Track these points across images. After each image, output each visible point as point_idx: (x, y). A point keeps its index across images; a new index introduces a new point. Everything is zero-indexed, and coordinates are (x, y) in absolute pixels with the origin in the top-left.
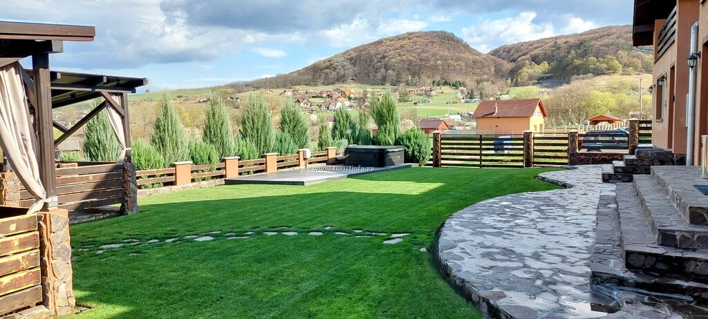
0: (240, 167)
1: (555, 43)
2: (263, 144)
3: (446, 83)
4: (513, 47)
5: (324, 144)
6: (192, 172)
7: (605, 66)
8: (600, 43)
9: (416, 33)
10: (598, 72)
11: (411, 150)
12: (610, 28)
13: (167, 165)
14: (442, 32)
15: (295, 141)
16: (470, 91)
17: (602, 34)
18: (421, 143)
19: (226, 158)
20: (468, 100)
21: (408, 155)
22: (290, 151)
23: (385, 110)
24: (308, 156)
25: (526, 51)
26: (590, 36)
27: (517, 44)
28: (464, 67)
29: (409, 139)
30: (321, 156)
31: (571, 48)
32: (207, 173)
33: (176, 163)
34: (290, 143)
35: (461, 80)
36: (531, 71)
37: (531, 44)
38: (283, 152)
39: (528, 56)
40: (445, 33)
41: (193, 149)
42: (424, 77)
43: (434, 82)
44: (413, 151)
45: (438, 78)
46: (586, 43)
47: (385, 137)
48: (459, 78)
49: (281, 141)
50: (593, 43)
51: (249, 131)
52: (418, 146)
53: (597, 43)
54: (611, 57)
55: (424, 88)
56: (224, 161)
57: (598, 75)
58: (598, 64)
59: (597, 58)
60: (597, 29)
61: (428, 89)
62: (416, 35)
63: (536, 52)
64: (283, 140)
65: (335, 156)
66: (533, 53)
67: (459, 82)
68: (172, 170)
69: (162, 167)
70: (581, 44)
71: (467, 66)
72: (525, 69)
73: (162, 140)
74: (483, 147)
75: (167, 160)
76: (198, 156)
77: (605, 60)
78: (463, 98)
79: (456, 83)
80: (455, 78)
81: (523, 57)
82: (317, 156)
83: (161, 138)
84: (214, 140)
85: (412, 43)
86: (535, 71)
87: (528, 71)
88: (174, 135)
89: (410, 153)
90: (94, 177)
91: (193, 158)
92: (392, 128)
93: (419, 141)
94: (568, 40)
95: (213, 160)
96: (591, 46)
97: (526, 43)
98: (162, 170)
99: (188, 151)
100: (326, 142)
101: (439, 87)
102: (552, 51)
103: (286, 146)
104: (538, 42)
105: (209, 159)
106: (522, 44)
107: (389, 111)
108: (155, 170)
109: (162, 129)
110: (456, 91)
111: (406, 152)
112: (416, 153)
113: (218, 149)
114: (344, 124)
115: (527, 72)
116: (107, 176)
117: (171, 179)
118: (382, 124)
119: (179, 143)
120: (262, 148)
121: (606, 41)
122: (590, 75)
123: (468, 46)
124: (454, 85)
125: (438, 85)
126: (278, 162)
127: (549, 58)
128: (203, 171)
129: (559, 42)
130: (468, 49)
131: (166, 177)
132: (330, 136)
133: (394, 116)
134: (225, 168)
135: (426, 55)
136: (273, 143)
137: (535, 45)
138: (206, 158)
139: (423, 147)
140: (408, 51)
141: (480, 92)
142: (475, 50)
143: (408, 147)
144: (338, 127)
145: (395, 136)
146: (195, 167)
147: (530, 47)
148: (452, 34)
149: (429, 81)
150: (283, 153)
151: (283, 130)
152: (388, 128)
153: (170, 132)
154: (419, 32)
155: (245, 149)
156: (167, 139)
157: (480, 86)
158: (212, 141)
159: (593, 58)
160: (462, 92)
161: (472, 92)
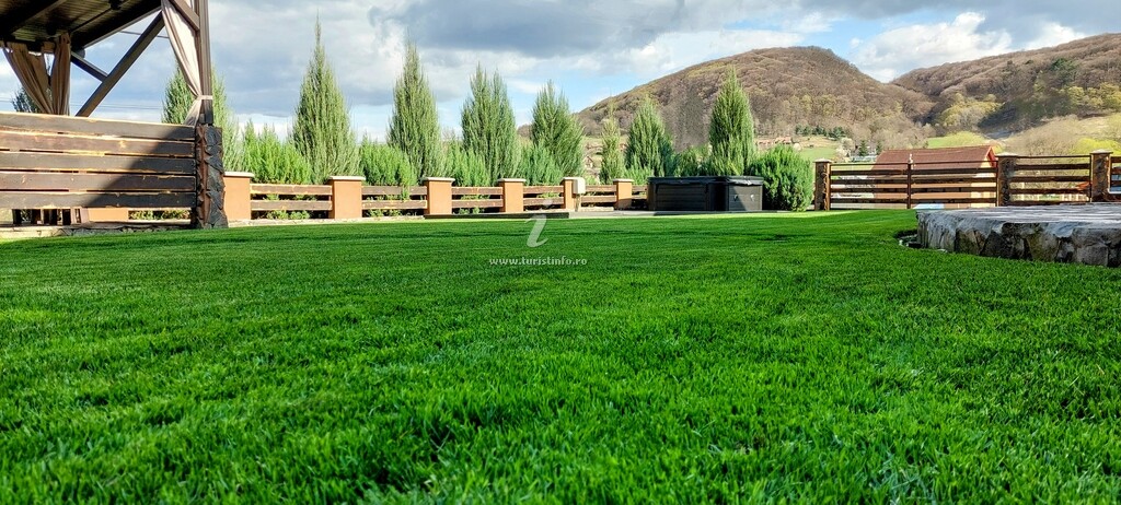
0: (454, 197)
1: (1010, 63)
2: (497, 162)
3: (817, 131)
4: (935, 71)
5: (610, 173)
6: (364, 197)
7: (1099, 101)
8: (1090, 63)
9: (767, 50)
10: (1085, 113)
11: (775, 185)
12: (1108, 37)
13: (318, 179)
14: (812, 48)
15: (557, 162)
16: (859, 144)
17: (1093, 47)
18: (795, 174)
19: (430, 178)
20: (857, 158)
21: (770, 195)
22: (547, 178)
23: (725, 115)
24: (581, 189)
25: (957, 78)
26: (1072, 51)
27: (941, 67)
28: (848, 104)
29: (772, 165)
30: (606, 194)
31: (1038, 72)
32: (392, 202)
33: (335, 178)
34: (548, 164)
35: (844, 126)
36: (966, 111)
37: (966, 66)
38: (535, 178)
39: (961, 85)
40: (818, 49)
41: (367, 156)
42: (780, 122)
43: (797, 130)
44: (779, 189)
45: (804, 124)
46: (1065, 64)
47: (725, 163)
48: (838, 124)
49: (532, 159)
50: (1076, 63)
51: (475, 137)
52: (790, 178)
53: (1086, 63)
54: (1110, 86)
55: (781, 139)
56: (425, 183)
57: (1087, 116)
58: (1087, 98)
59: (1085, 88)
60: (1085, 39)
61: (788, 139)
62: (768, 53)
63: (976, 78)
64: (536, 157)
65: (631, 197)
66: (970, 80)
67: (840, 129)
68: (326, 190)
69: (306, 181)
70: (1055, 64)
71: (854, 103)
72: (955, 107)
73: (309, 135)
74: (914, 186)
75: (317, 170)
76: (376, 169)
77: (1100, 91)
78: (848, 156)
79: (835, 130)
80: (832, 123)
81: (954, 87)
82: (599, 194)
83: (308, 131)
84: (408, 143)
85: (762, 66)
86: (973, 111)
87: (962, 110)
88: (331, 126)
89: (774, 191)
90: (130, 145)
91: (366, 173)
92: (739, 146)
93: (792, 170)
94: (1032, 58)
95: (405, 180)
96: (1073, 68)
97: (956, 65)
98: (306, 188)
99: (357, 158)
100: (614, 171)
101: (806, 138)
102: (1004, 77)
103: (542, 168)
104: (978, 62)
105: (397, 176)
106: (950, 67)
107: (733, 116)
108: (293, 186)
109: (309, 112)
110: (835, 144)
111: (766, 191)
112: (785, 193)
113: (413, 161)
114: (648, 142)
115: (960, 113)
116: (159, 147)
117: (324, 206)
118: (720, 140)
119: (340, 142)
120: (496, 167)
121: (1101, 58)
122: (1072, 116)
123: (857, 70)
124: (831, 135)
125: (805, 134)
126: (526, 196)
127: (997, 89)
128: (385, 198)
129: (1015, 61)
130: (857, 76)
131: (314, 201)
132: (622, 158)
133: (743, 125)
134: (427, 197)
135: (783, 85)
136: (517, 159)
137: (973, 69)
138: (391, 174)
139: (799, 180)
140: (753, 79)
141: (877, 144)
142: (868, 77)
143: (770, 181)
144: (638, 147)
145: (745, 163)
146: (371, 190)
147: (965, 71)
148: (829, 51)
149: (790, 128)
150: (535, 181)
151: (536, 141)
152: (731, 146)
153: (324, 119)
154: (774, 49)
155: (464, 166)
156: (319, 133)
157: (876, 136)
158: (403, 147)
159: (1077, 89)
160: (846, 146)
161: (863, 145)
